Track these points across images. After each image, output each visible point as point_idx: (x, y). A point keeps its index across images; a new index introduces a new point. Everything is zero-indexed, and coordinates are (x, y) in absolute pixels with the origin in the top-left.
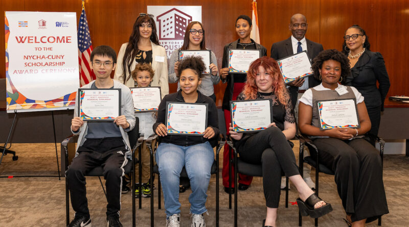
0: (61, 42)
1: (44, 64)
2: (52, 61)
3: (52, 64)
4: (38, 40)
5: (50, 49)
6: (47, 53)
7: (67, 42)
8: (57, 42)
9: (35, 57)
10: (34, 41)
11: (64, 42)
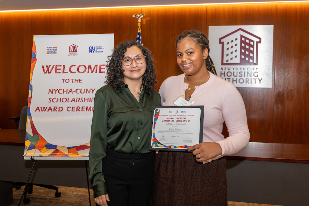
0: (92, 72)
1: (70, 100)
2: (80, 96)
3: (80, 100)
4: (67, 70)
5: (79, 81)
6: (74, 86)
7: (100, 72)
8: (88, 72)
9: (61, 91)
10: (61, 71)
11: (96, 72)
